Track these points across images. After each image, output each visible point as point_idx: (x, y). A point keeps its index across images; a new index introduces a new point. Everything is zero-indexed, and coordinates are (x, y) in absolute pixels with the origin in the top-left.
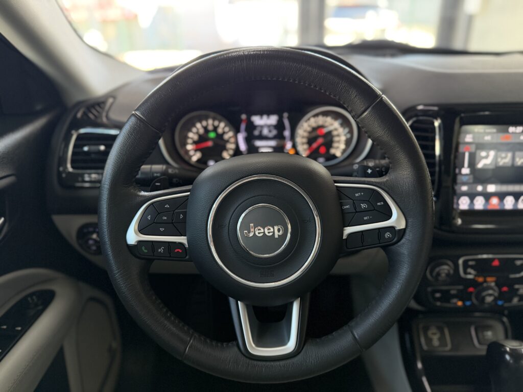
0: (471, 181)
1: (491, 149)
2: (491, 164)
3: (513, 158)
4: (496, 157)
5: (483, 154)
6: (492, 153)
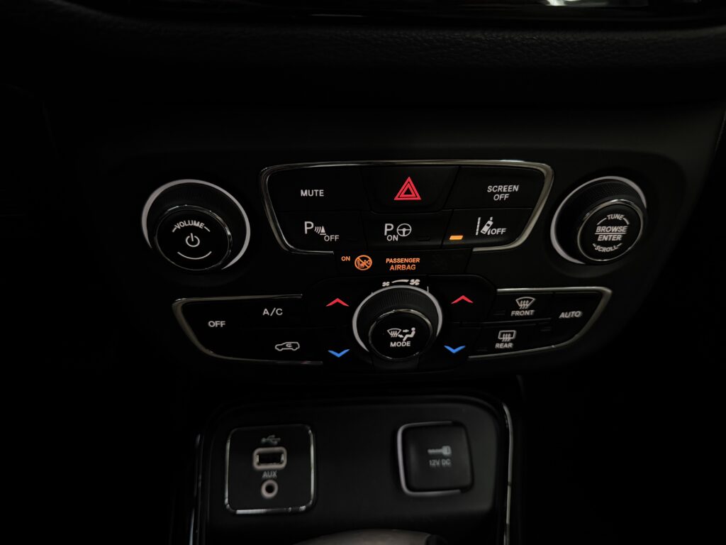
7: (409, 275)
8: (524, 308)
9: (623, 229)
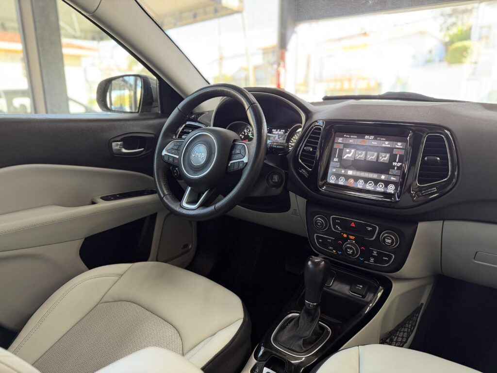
0: (338, 166)
1: (353, 148)
2: (351, 157)
3: (366, 155)
4: (355, 153)
5: (348, 151)
6: (353, 151)
7: (353, 240)
8: (375, 253)
9: (391, 241)
